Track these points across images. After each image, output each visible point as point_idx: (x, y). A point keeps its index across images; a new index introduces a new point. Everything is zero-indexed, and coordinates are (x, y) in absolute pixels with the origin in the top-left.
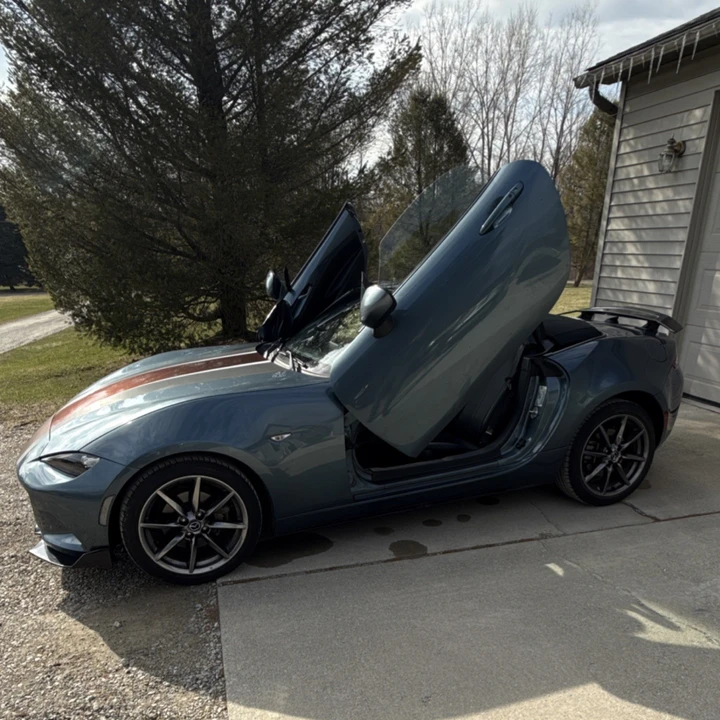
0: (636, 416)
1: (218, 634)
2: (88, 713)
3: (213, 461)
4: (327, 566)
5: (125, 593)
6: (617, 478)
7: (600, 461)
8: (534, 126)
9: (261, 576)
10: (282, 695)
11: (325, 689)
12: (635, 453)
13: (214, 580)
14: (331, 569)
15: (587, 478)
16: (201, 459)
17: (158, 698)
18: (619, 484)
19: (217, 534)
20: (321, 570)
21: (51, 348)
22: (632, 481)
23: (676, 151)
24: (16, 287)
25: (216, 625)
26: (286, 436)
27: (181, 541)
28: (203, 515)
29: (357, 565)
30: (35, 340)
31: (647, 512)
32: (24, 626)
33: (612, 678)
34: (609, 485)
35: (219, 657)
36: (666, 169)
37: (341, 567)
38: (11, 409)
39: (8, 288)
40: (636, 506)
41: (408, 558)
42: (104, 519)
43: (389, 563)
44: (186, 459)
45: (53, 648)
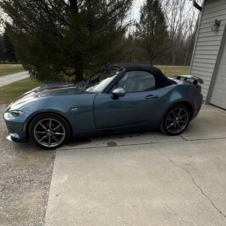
0: (184, 109)
1: (53, 162)
2: (15, 178)
3: (55, 115)
4: (88, 147)
5: (31, 151)
6: (177, 128)
7: (172, 122)
8: (190, 11)
9: (69, 148)
10: (66, 177)
11: (78, 176)
12: (184, 120)
13: (56, 149)
14: (89, 148)
15: (168, 127)
16: (51, 114)
17: (34, 176)
18: (178, 130)
19: (57, 136)
20: (86, 148)
21: (25, 82)
22: (182, 129)
23: (217, 24)
24: (17, 62)
25: (54, 160)
26: (76, 109)
27: (46, 137)
28: (52, 130)
29: (96, 147)
30: (21, 80)
31: (185, 138)
32: (3, 157)
33: (155, 179)
34: (175, 129)
35: (52, 168)
36: (214, 30)
37: (92, 148)
38: (9, 100)
39: (15, 62)
40: (183, 136)
41: (111, 146)
42: (24, 129)
43: (105, 148)
44: (47, 114)
45: (10, 163)
